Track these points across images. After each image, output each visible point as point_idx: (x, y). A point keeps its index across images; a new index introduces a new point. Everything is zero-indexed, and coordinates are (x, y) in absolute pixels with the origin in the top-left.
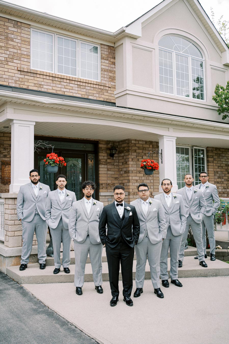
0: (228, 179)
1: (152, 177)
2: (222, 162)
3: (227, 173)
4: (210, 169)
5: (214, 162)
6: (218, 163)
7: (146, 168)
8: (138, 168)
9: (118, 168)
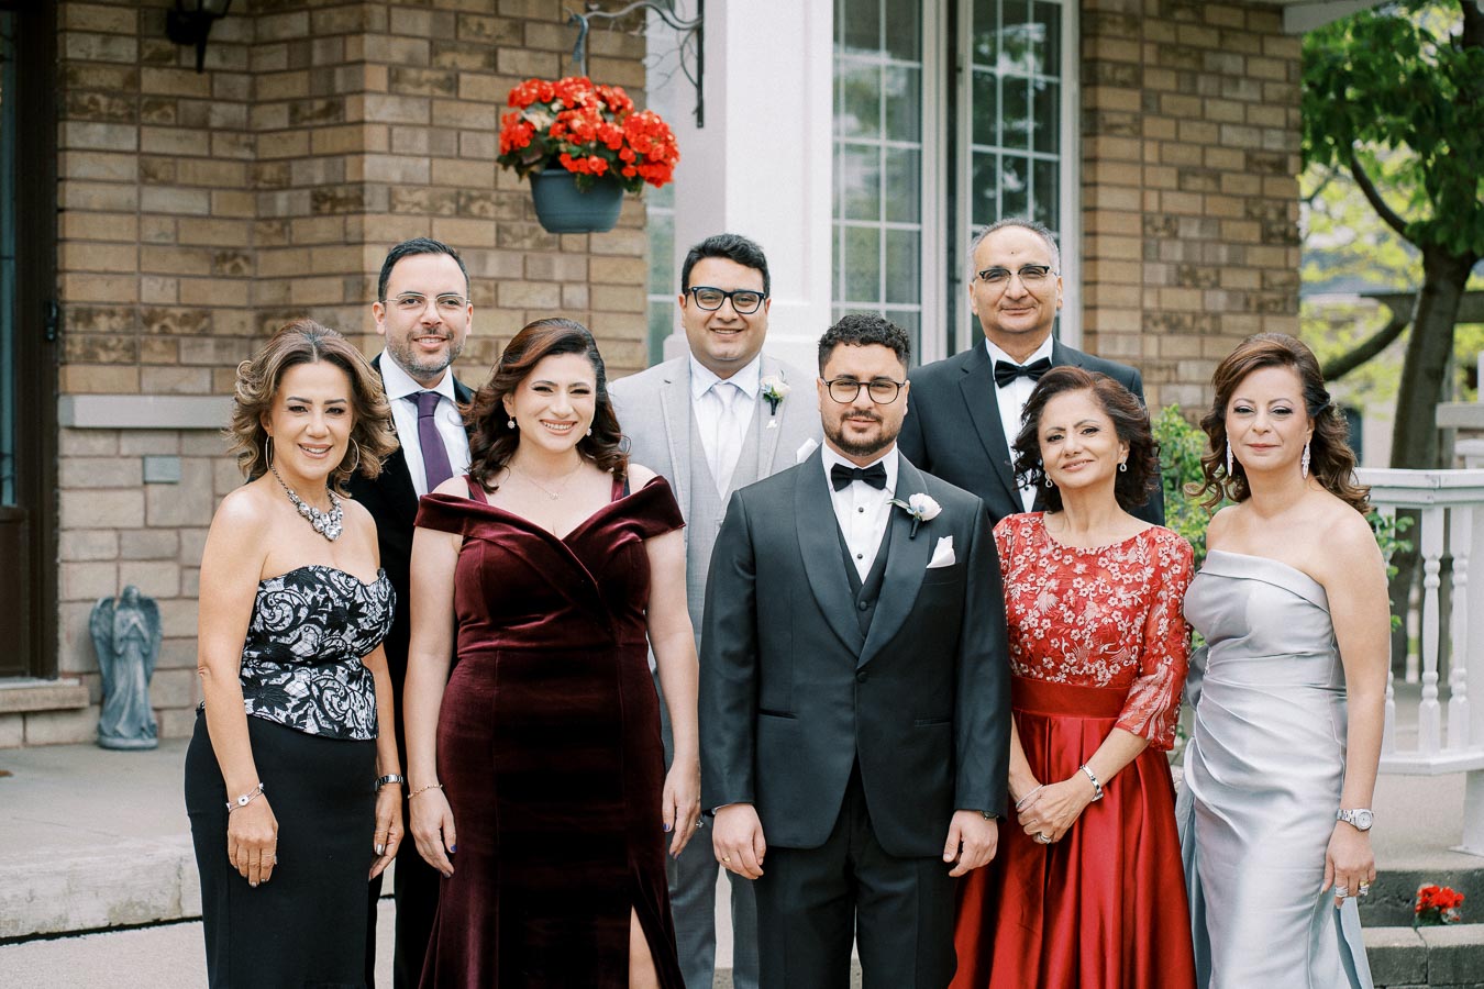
0: (1263, 289)
1: (582, 260)
2: (1214, 128)
3: (1256, 237)
4: (1105, 198)
5: (1152, 126)
6: (1177, 141)
7: (553, 161)
8: (450, 163)
9: (246, 154)
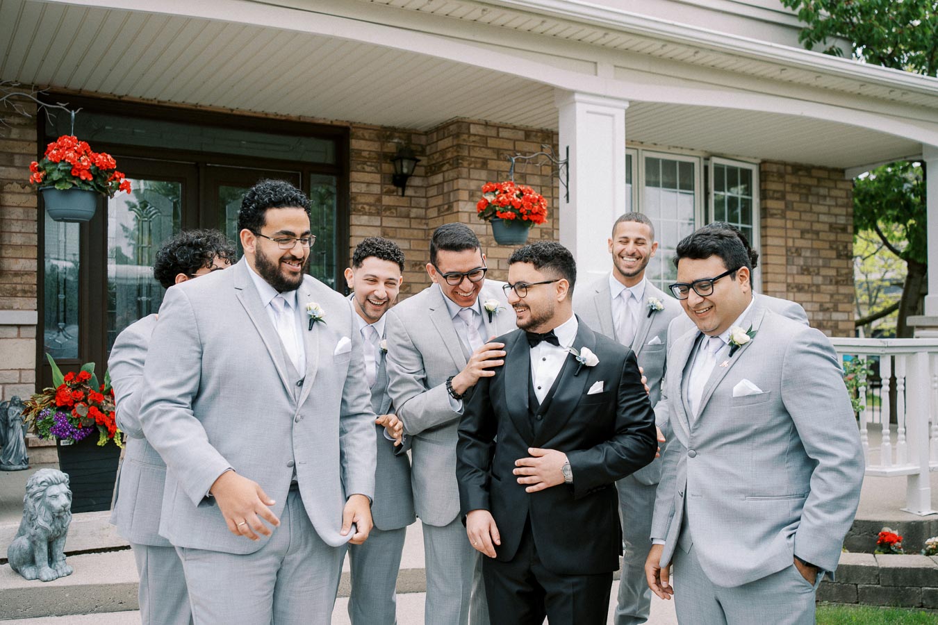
0: (837, 275)
2: (816, 215)
3: (834, 256)
5: (789, 214)
6: (800, 220)
7: (495, 214)
9: (424, 227)
